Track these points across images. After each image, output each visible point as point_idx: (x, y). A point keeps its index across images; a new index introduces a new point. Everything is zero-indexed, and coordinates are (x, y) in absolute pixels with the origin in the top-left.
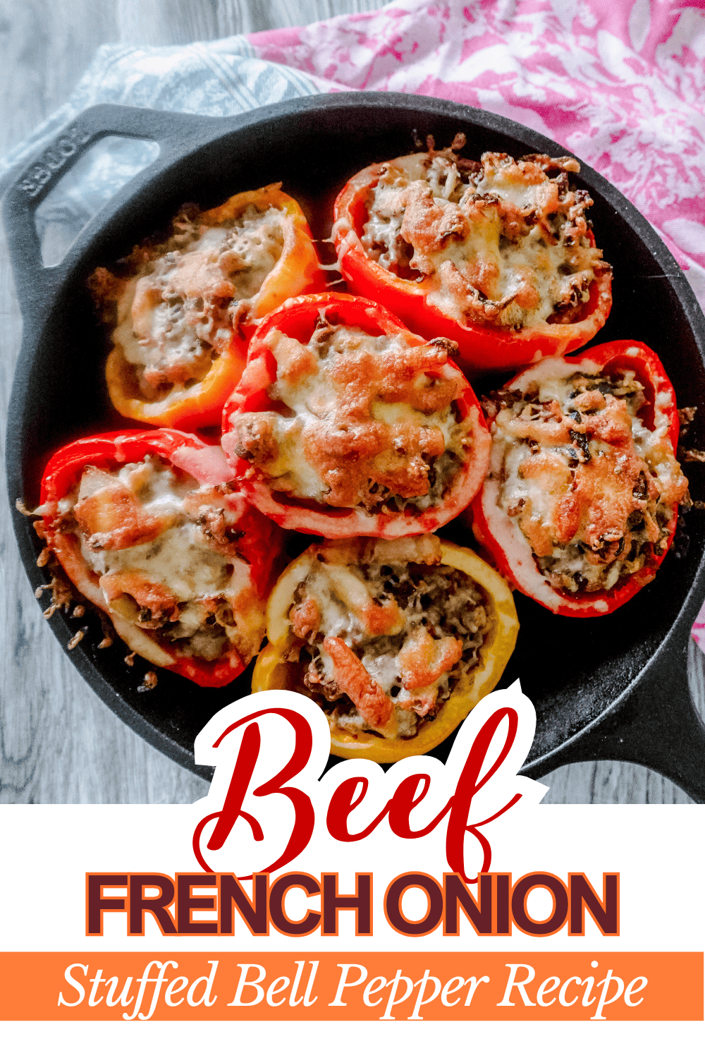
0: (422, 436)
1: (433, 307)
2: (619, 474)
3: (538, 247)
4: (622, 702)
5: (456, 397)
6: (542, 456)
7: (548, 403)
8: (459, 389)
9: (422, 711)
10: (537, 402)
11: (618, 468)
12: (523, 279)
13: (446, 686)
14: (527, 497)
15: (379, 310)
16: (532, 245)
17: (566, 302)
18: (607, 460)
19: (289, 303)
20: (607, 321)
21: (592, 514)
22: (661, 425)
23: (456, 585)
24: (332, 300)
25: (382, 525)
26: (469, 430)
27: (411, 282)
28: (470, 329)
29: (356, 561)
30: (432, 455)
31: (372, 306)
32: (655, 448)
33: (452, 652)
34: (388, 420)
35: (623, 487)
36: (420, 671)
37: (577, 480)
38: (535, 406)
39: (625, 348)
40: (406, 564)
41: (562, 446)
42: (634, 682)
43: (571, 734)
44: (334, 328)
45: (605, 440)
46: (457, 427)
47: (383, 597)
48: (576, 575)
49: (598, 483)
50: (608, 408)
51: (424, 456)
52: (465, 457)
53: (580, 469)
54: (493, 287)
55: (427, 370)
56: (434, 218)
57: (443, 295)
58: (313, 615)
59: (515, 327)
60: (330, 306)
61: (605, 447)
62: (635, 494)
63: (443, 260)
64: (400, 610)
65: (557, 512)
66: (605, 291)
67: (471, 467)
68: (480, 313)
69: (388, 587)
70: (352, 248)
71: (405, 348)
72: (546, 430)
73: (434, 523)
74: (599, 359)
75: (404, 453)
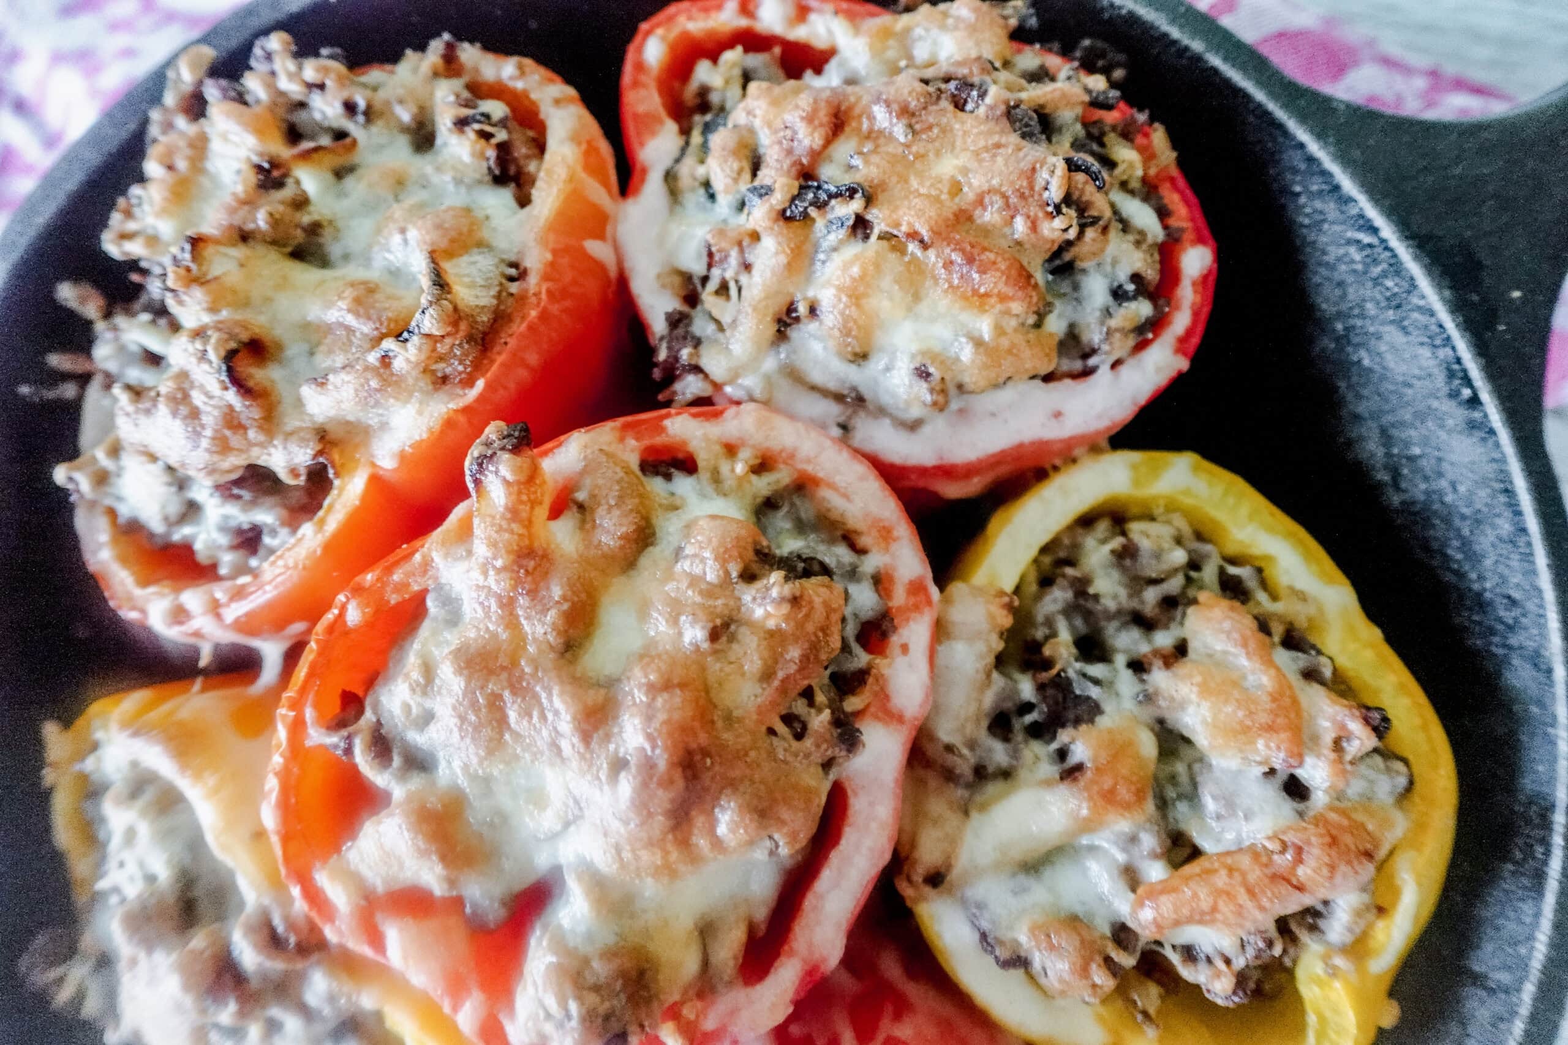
0: (697, 570)
1: (402, 456)
2: (915, 133)
3: (349, 182)
4: (1429, 270)
5: (633, 460)
6: (826, 297)
7: (710, 255)
8: (615, 448)
9: (1361, 739)
10: (705, 280)
11: (899, 131)
12: (403, 231)
13: (1302, 660)
14: (913, 357)
15: (358, 591)
16: (342, 195)
17: (491, 153)
18: (875, 151)
19: (269, 817)
20: (568, 80)
21: (990, 216)
22: (830, 32)
23: (1069, 571)
24: (296, 705)
25: (891, 716)
26: (718, 448)
27: (334, 492)
28: (480, 384)
29: (961, 793)
30: (750, 555)
31: (343, 608)
32: (876, 52)
33: (1227, 625)
34: (635, 643)
35: (945, 131)
36: (1264, 718)
37: (904, 228)
38: (713, 285)
39: (640, 67)
40: (995, 675)
41: (816, 248)
42: (1388, 231)
43: (1474, 401)
44: (369, 716)
45: (828, 142)
46: (704, 474)
47: (1062, 754)
48: (1118, 294)
49: (921, 184)
50: (757, 123)
51: (749, 576)
52: (781, 477)
53: (880, 221)
54: (395, 304)
55: (542, 512)
56: (186, 397)
57: (384, 426)
58: (1067, 941)
59: (512, 279)
60: (309, 713)
61: (845, 149)
62: (969, 106)
63: (299, 403)
64: (1103, 722)
65: (965, 298)
66: (499, 69)
67: (809, 468)
68: (442, 348)
69: (1040, 731)
70: (215, 609)
71: (470, 553)
72: (768, 274)
73: (916, 588)
74: (649, 124)
75: (726, 625)
